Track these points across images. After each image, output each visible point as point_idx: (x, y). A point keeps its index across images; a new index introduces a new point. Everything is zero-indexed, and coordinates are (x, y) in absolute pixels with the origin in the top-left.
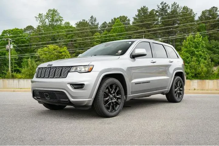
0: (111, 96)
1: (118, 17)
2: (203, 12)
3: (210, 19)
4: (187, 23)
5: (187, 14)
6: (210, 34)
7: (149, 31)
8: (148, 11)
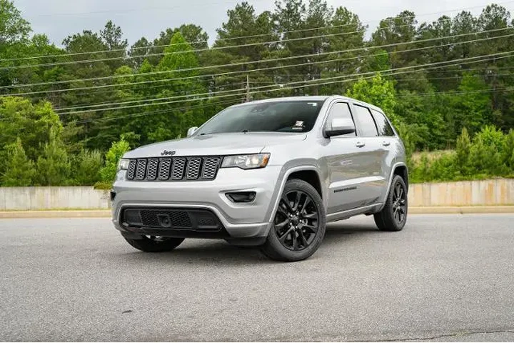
0: (295, 218)
1: (179, 27)
2: (383, 24)
3: (399, 40)
4: (347, 47)
5: (346, 26)
6: (398, 77)
7: (256, 66)
8: (253, 14)
